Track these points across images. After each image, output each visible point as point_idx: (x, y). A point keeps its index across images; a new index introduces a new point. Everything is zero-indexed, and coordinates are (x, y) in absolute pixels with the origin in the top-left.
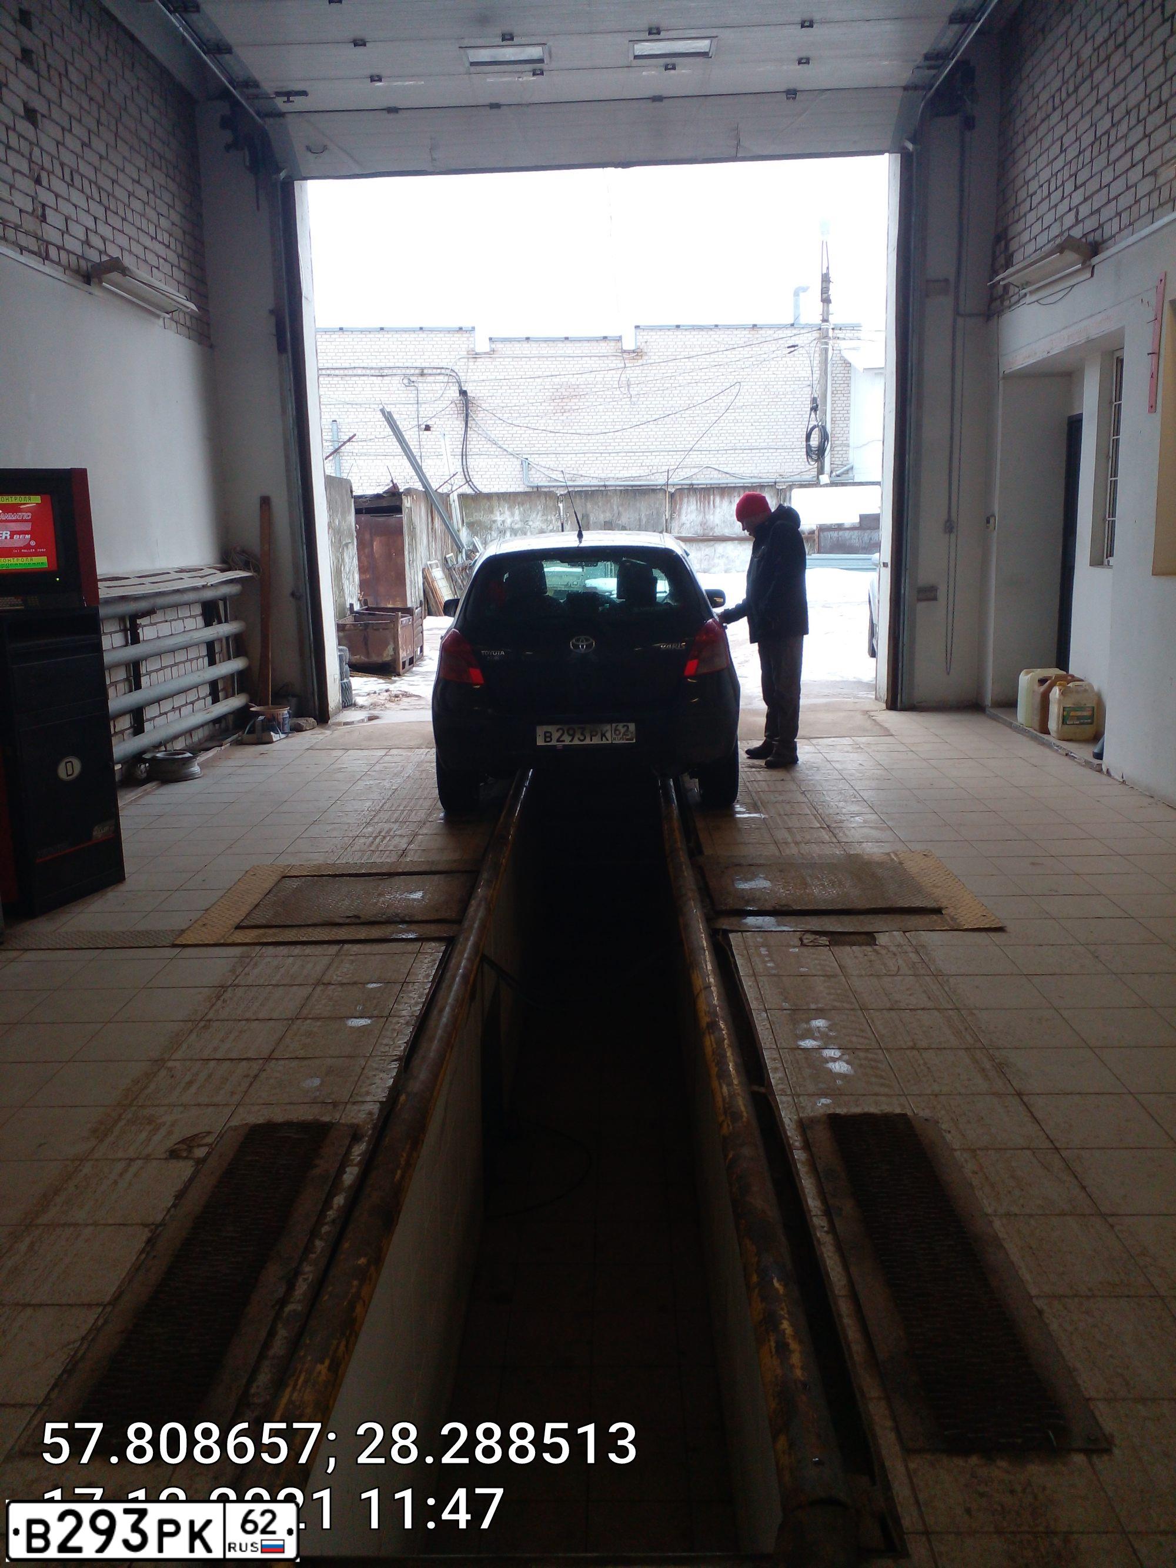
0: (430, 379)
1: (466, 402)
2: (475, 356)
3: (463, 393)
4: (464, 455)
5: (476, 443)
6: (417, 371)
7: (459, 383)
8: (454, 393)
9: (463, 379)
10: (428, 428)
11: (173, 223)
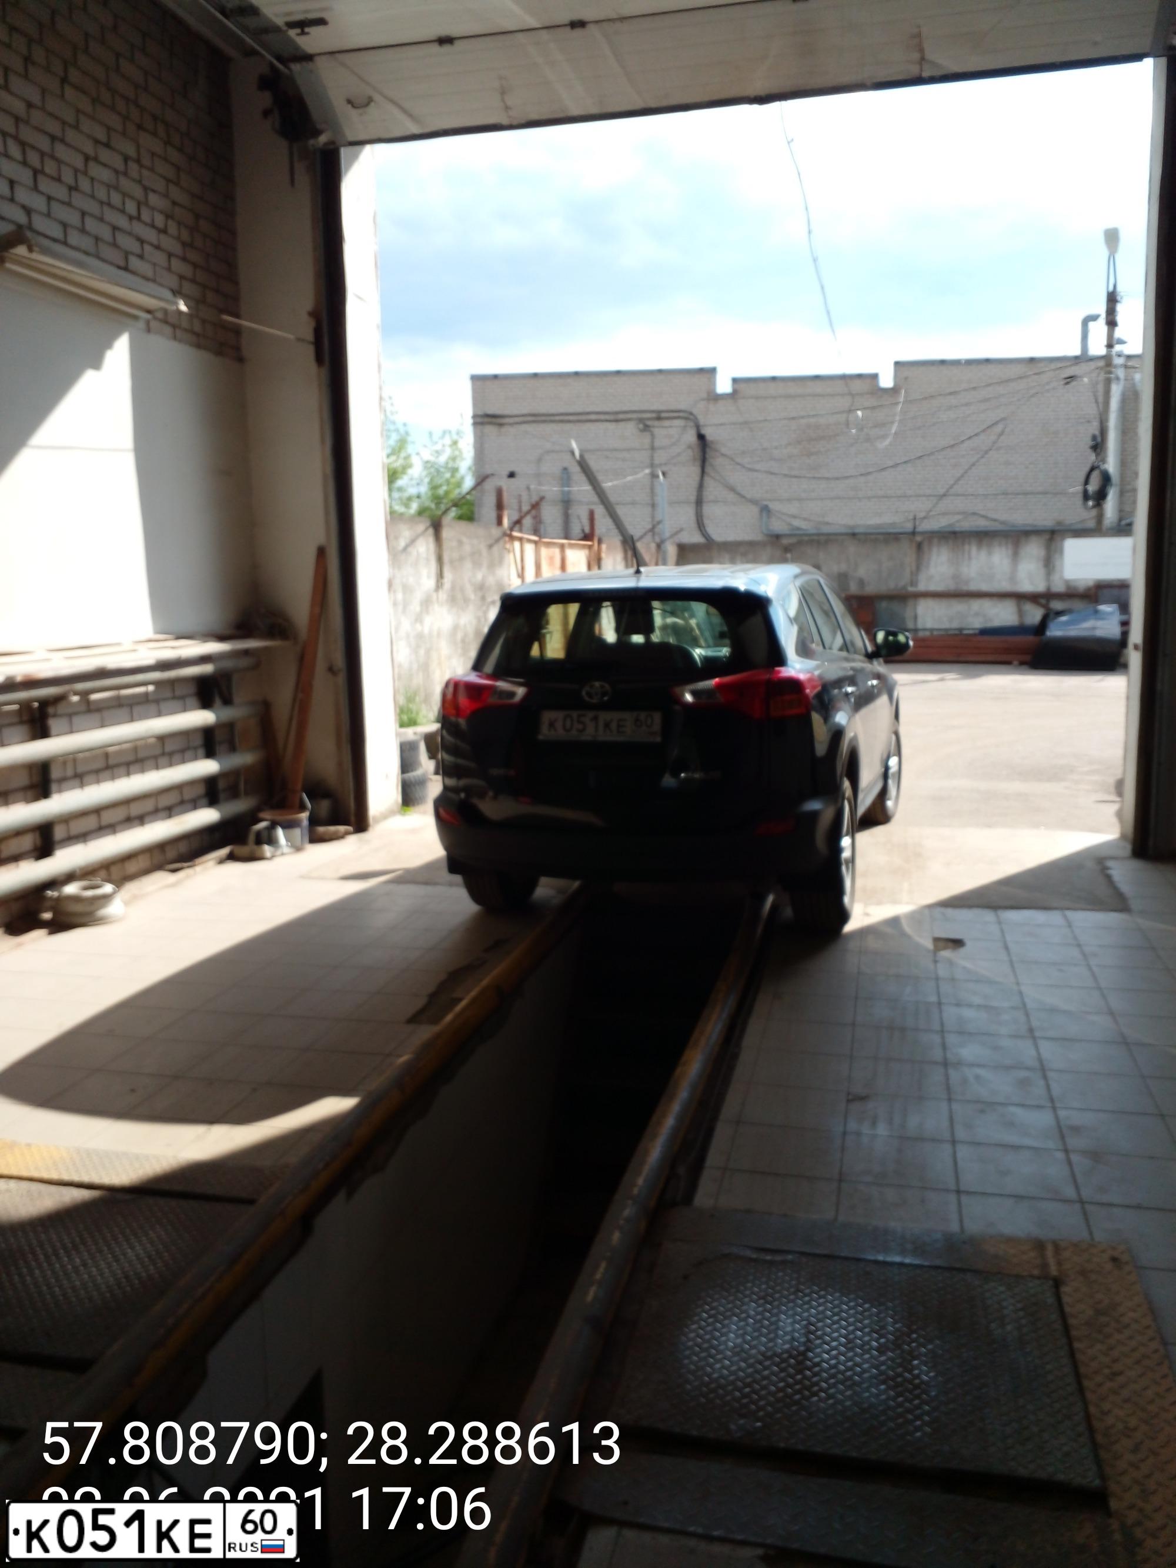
0: (667, 423)
1: (704, 447)
2: (715, 398)
3: (701, 437)
4: (699, 502)
5: (712, 489)
6: (654, 415)
7: (698, 427)
8: (691, 437)
9: (702, 421)
11: (174, 203)
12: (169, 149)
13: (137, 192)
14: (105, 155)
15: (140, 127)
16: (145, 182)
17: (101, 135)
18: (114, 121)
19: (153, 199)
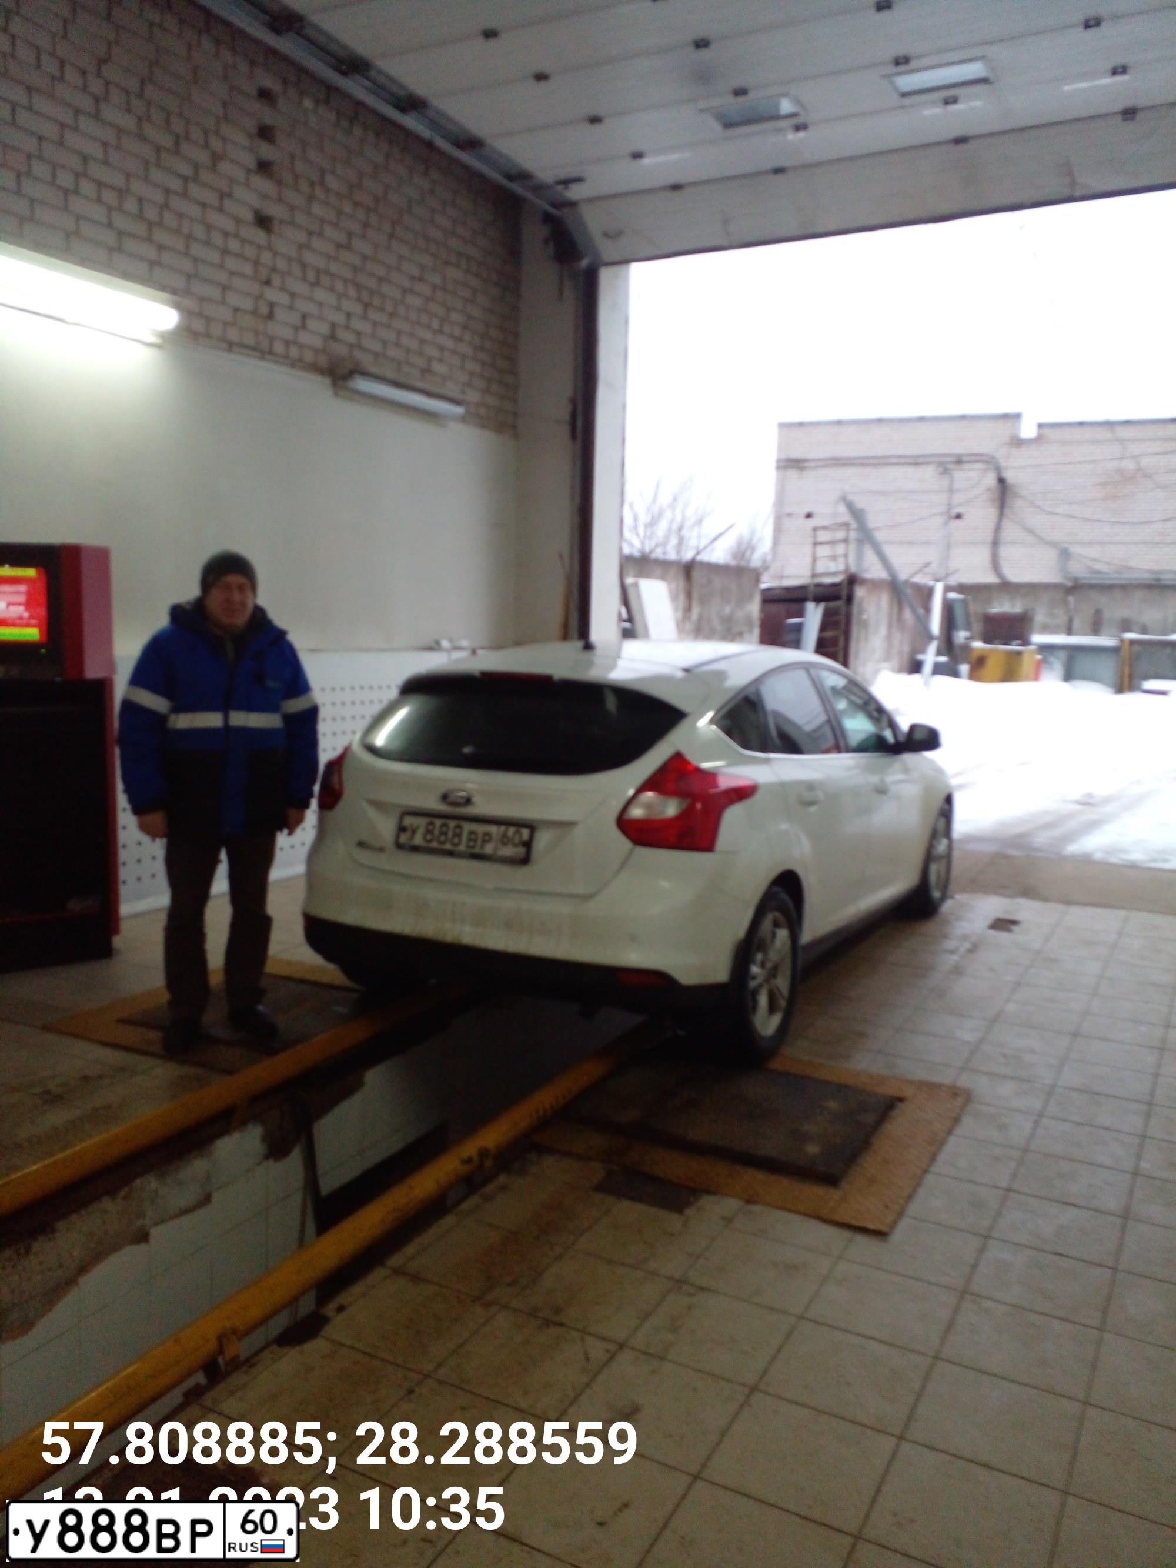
0: (966, 466)
1: (1004, 490)
2: (1018, 442)
3: (1001, 481)
4: (995, 544)
5: (1010, 531)
6: (954, 459)
7: (998, 469)
8: (991, 480)
9: (1003, 463)
10: (958, 516)
11: (469, 317)
12: (469, 275)
13: (441, 311)
14: (419, 287)
15: (447, 263)
16: (448, 304)
17: (416, 272)
18: (427, 260)
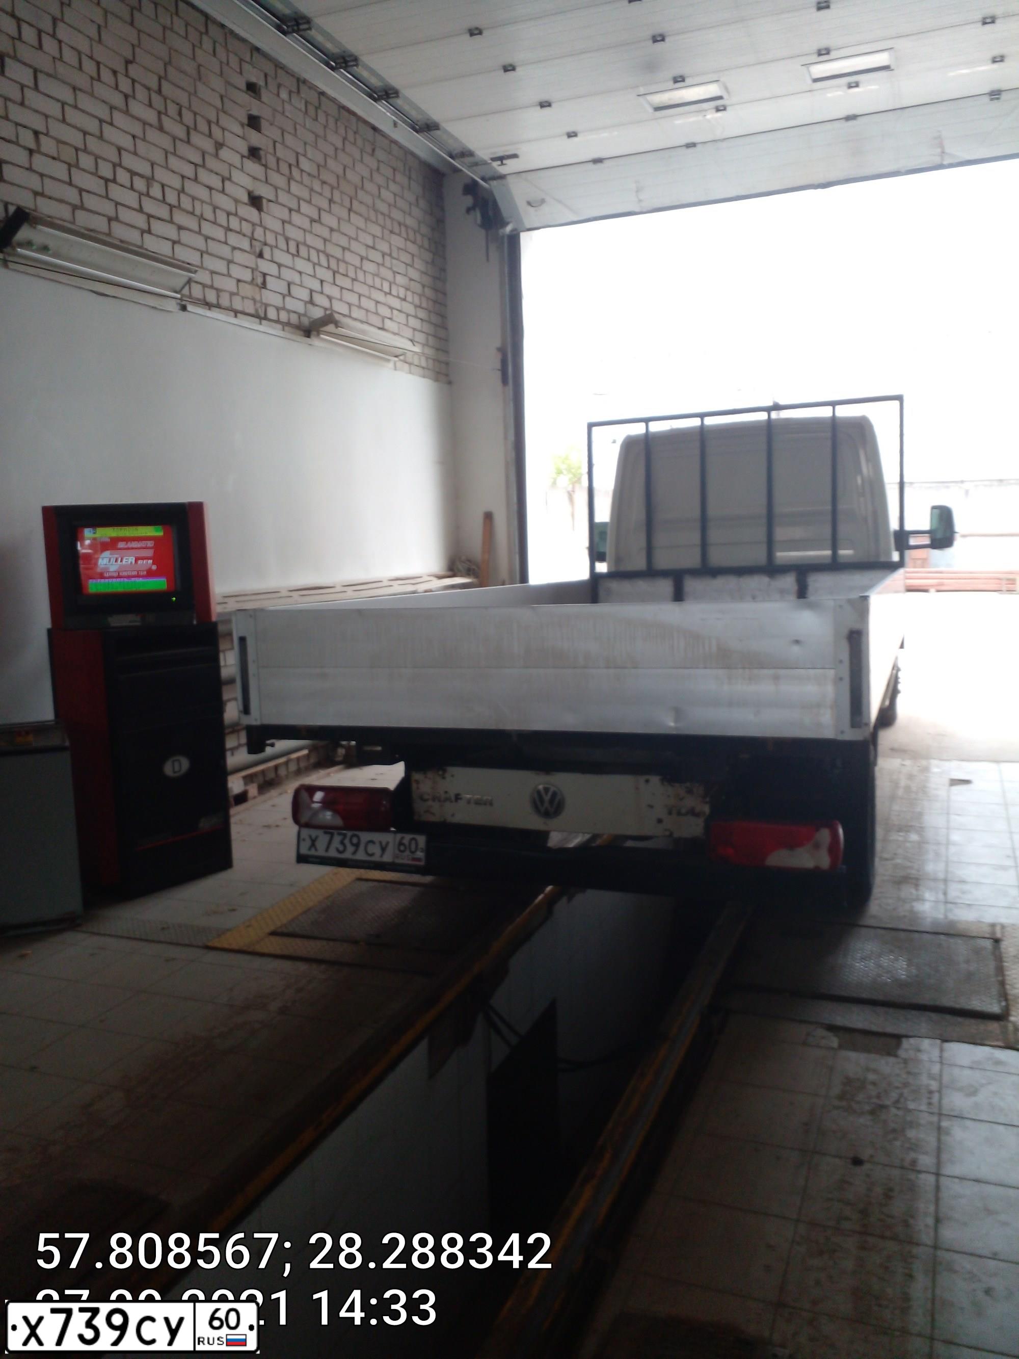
11: (411, 280)
12: (408, 242)
13: (390, 276)
14: (372, 254)
15: (392, 232)
16: (395, 269)
17: (370, 241)
18: (377, 231)
19: (400, 279)
